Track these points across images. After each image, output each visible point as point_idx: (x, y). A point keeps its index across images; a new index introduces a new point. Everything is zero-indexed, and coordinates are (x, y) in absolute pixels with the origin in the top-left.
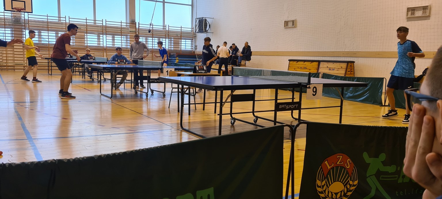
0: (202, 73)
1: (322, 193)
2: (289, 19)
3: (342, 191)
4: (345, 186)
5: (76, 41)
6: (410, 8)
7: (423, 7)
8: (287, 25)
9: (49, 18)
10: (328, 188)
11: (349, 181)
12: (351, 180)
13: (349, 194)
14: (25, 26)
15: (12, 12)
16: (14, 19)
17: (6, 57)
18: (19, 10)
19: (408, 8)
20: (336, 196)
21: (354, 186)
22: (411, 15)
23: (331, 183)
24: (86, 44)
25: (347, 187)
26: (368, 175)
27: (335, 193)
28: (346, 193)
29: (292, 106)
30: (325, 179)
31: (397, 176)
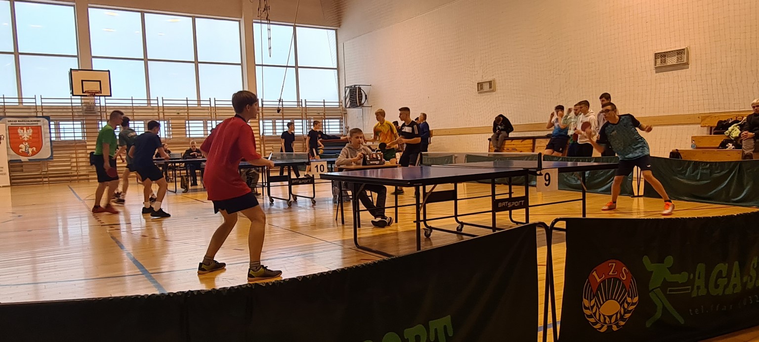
0: (375, 164)
1: (590, 316)
2: (484, 79)
3: (618, 312)
4: (621, 305)
5: (173, 132)
6: (658, 53)
7: (677, 50)
8: (482, 88)
9: (134, 102)
10: (599, 309)
11: (626, 298)
12: (629, 297)
13: (627, 316)
14: (101, 115)
15: (83, 97)
16: (85, 108)
17: (77, 162)
18: (93, 94)
19: (655, 54)
20: (610, 320)
21: (633, 304)
22: (661, 63)
23: (602, 303)
24: (188, 136)
25: (624, 307)
26: (650, 289)
27: (608, 316)
28: (624, 316)
29: (516, 204)
30: (594, 297)
31: (690, 287)
